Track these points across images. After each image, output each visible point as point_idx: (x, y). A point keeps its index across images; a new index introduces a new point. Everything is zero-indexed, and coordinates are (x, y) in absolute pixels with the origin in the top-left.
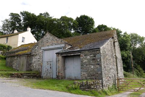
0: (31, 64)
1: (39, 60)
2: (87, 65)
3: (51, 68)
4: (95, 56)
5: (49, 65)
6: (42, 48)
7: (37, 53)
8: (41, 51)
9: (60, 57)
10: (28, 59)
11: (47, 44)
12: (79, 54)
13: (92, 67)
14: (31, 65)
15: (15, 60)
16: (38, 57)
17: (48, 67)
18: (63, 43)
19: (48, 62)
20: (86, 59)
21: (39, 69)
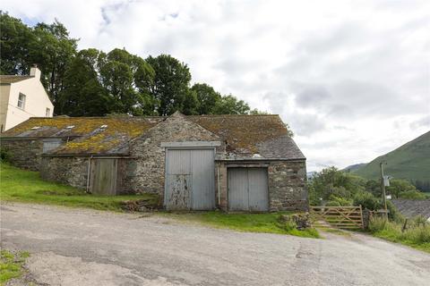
0: (130, 178)
1: (154, 169)
2: (281, 187)
3: (186, 188)
4: (295, 172)
5: (182, 182)
6: (163, 144)
7: (149, 154)
8: (160, 151)
9: (223, 170)
10: (122, 166)
11: (178, 137)
12: (266, 165)
13: (292, 190)
14: (132, 181)
15: (76, 165)
16: (153, 163)
17: (180, 186)
18: (217, 140)
19: (178, 176)
20: (279, 175)
21: (155, 190)
